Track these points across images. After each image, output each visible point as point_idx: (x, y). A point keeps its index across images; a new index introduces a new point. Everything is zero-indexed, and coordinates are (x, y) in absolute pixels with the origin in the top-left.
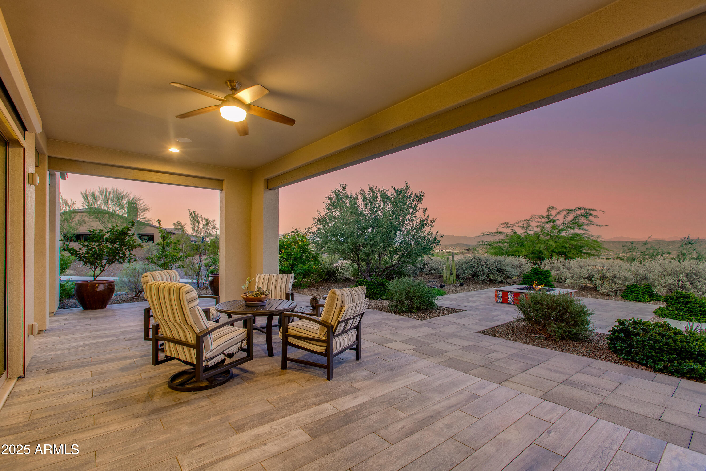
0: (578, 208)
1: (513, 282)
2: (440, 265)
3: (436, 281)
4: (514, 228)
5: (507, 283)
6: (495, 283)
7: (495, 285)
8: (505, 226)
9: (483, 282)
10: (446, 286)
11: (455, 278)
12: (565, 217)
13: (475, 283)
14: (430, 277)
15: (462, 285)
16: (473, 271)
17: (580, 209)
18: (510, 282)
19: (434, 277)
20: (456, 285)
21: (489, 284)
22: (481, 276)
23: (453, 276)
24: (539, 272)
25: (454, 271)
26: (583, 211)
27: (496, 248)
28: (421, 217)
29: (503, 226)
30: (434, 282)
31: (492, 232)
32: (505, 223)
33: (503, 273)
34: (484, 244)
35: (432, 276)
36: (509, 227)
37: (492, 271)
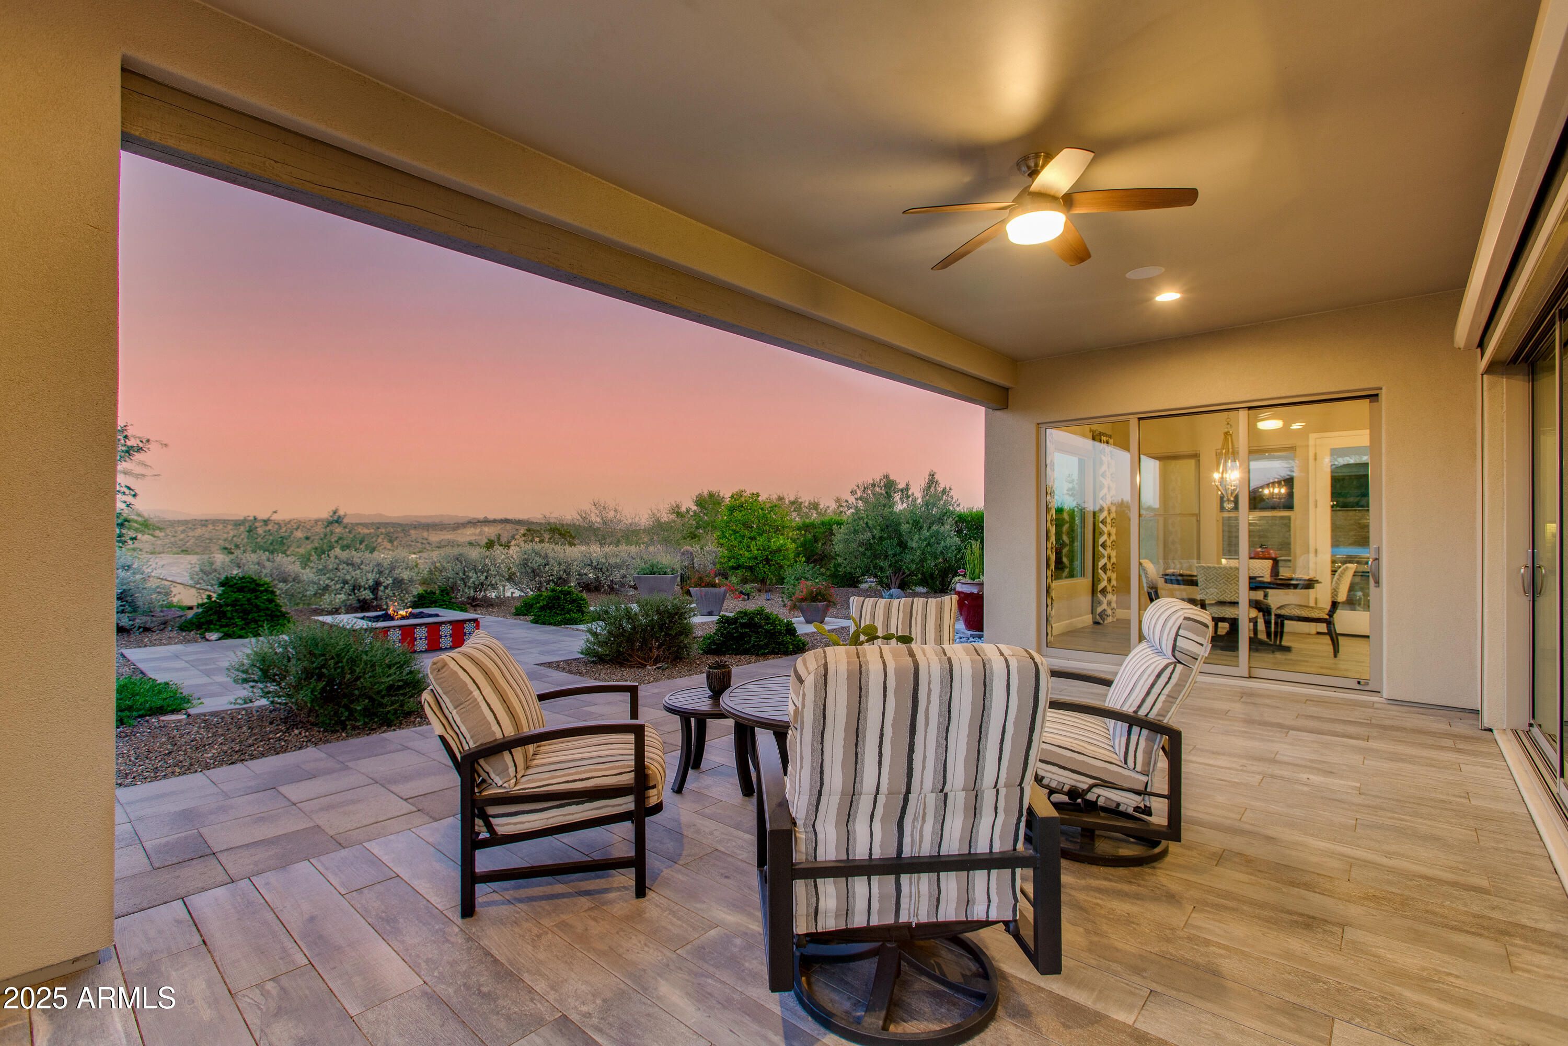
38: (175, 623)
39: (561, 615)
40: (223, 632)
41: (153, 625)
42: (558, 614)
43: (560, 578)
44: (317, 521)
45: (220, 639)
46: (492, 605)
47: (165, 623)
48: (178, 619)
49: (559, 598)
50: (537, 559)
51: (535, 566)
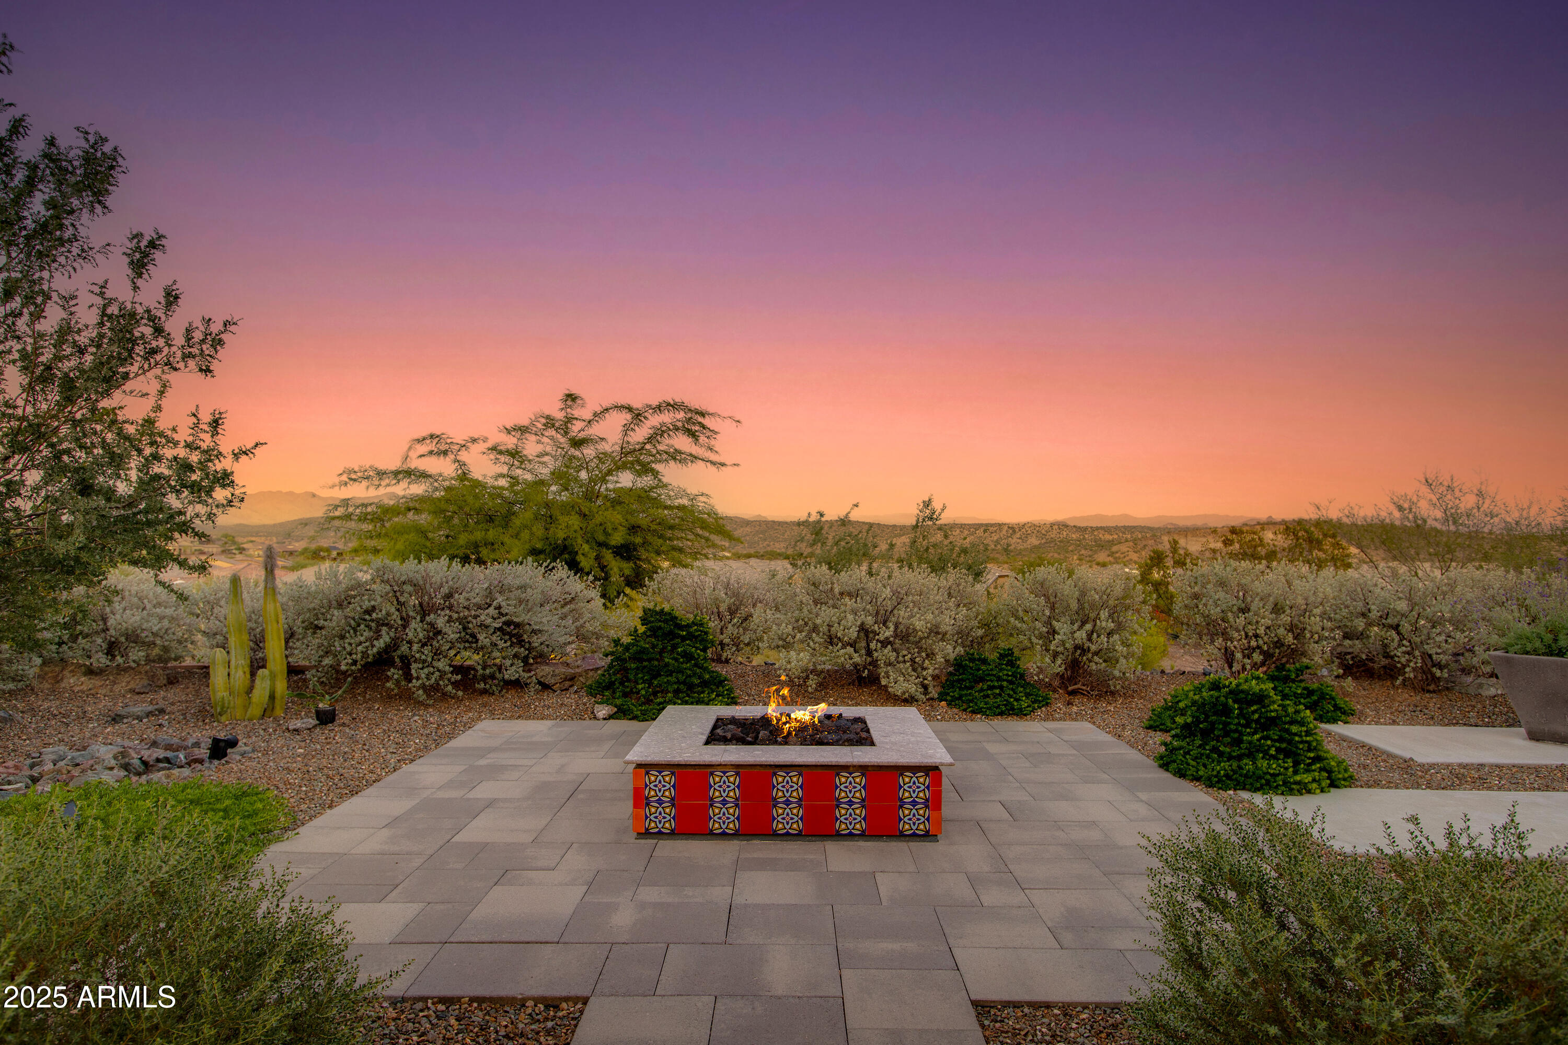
0: (669, 404)
1: (565, 680)
2: (172, 619)
3: (162, 711)
4: (464, 456)
5: (540, 683)
6: (484, 692)
7: (485, 698)
8: (430, 448)
9: (432, 690)
10: (241, 747)
11: (281, 686)
12: (627, 429)
13: (389, 698)
14: (117, 688)
15: (325, 718)
16: (380, 644)
17: (673, 406)
18: (550, 680)
19: (138, 683)
20: (297, 724)
21: (460, 700)
22: (424, 661)
23: (273, 677)
24: (681, 627)
25: (274, 649)
26: (681, 415)
27: (401, 531)
28: (109, 294)
29: (423, 449)
30: (149, 714)
31: (382, 466)
32: (432, 436)
33: (521, 643)
34: (348, 517)
35: (124, 683)
36: (445, 453)
37: (481, 637)
38: (587, 679)
39: (1230, 758)
40: (616, 706)
41: (553, 681)
42: (1221, 754)
43: (1279, 644)
44: (1052, 525)
45: (610, 717)
46: (1113, 693)
47: (572, 679)
48: (591, 673)
49: (1226, 711)
50: (1221, 594)
51: (1215, 612)
